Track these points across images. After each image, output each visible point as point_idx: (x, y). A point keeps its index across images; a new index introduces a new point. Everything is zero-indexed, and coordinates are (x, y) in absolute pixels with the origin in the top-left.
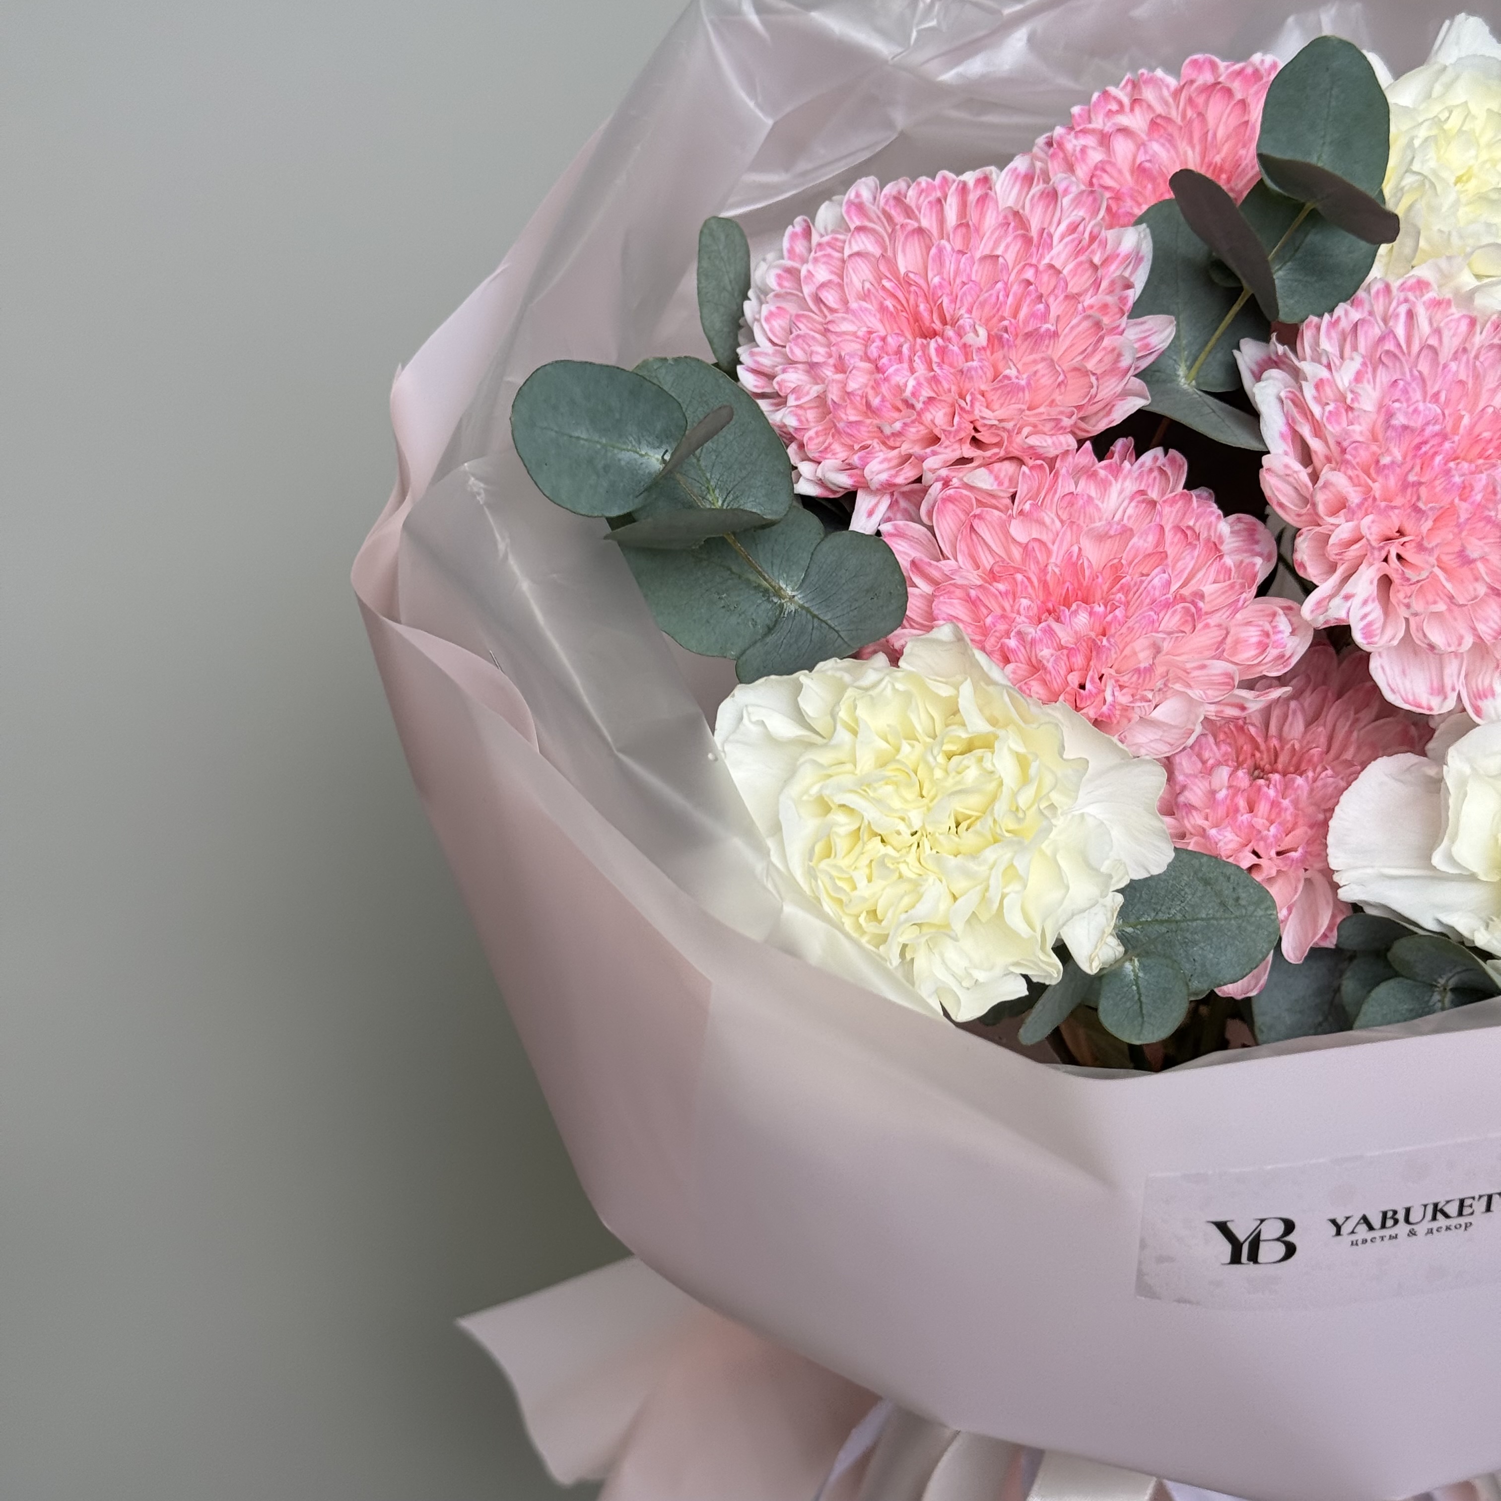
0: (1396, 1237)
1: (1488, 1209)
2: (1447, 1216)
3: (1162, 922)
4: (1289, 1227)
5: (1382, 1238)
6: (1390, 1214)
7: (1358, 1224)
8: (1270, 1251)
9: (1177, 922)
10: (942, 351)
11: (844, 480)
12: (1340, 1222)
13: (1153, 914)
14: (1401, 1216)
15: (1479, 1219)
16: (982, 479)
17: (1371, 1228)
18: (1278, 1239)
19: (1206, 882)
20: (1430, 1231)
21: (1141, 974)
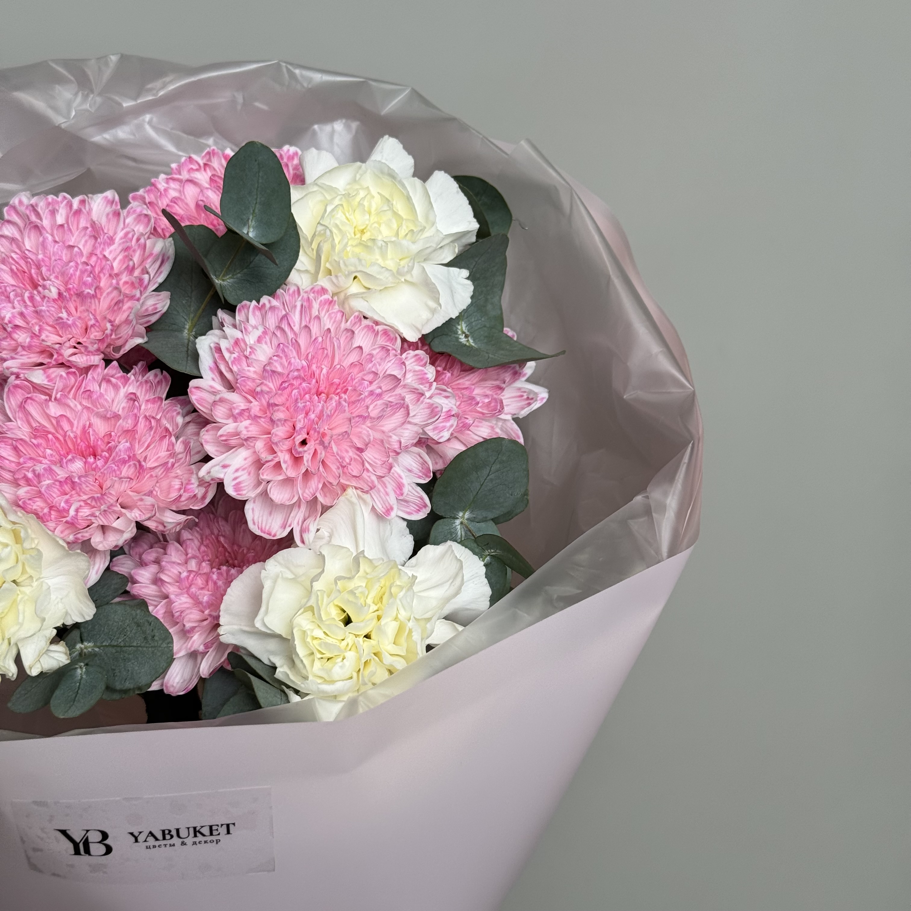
0: (174, 845)
1: (228, 832)
2: (204, 835)
3: (114, 646)
4: (105, 836)
5: (165, 845)
6: (167, 832)
7: (148, 836)
8: (97, 849)
9: (121, 647)
12: (136, 834)
13: (109, 641)
14: (174, 833)
15: (223, 837)
16: (39, 376)
17: (157, 839)
18: (100, 842)
19: (138, 625)
20: (195, 843)
21: (84, 677)
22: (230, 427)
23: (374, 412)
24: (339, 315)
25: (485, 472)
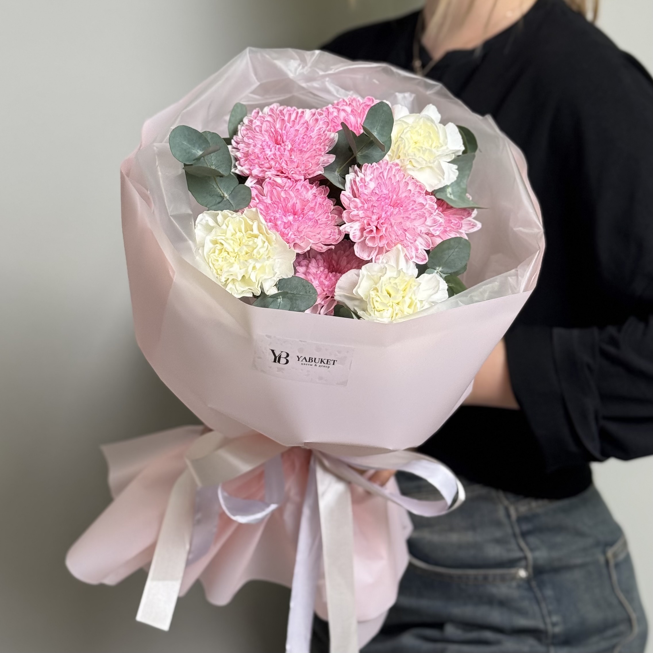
1: (334, 364)
2: (324, 363)
4: (288, 355)
5: (309, 364)
7: (303, 359)
8: (283, 361)
10: (279, 149)
11: (247, 172)
12: (299, 357)
14: (313, 360)
15: (331, 366)
16: (279, 180)
17: (306, 361)
18: (285, 358)
20: (320, 366)
22: (355, 212)
23: (412, 217)
24: (403, 176)
25: (452, 251)
